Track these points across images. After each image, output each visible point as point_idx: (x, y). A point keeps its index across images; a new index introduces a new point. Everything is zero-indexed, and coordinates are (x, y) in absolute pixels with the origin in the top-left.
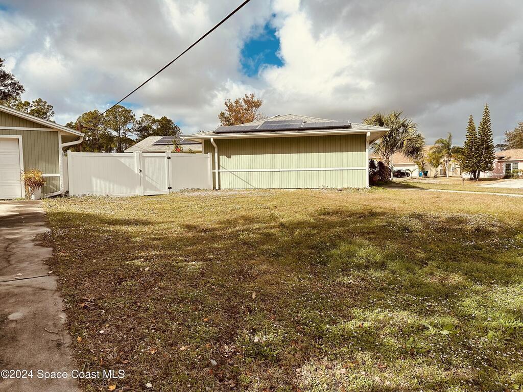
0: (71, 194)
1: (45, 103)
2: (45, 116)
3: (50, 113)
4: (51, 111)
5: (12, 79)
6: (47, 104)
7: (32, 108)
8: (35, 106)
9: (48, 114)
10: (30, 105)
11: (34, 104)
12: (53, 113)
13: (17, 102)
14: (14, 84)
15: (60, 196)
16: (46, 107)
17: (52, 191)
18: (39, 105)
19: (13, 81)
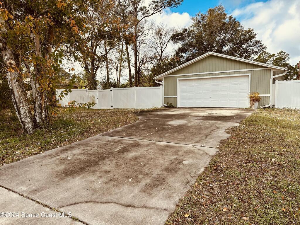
0: (276, 107)
1: (285, 52)
2: (284, 61)
3: (287, 58)
4: (288, 57)
5: (260, 43)
6: (285, 54)
7: (276, 57)
8: (278, 55)
9: (286, 59)
10: (276, 56)
11: (277, 55)
12: (289, 58)
13: (268, 55)
14: (261, 46)
15: (269, 107)
16: (285, 55)
17: (264, 105)
18: (280, 54)
19: (261, 44)
